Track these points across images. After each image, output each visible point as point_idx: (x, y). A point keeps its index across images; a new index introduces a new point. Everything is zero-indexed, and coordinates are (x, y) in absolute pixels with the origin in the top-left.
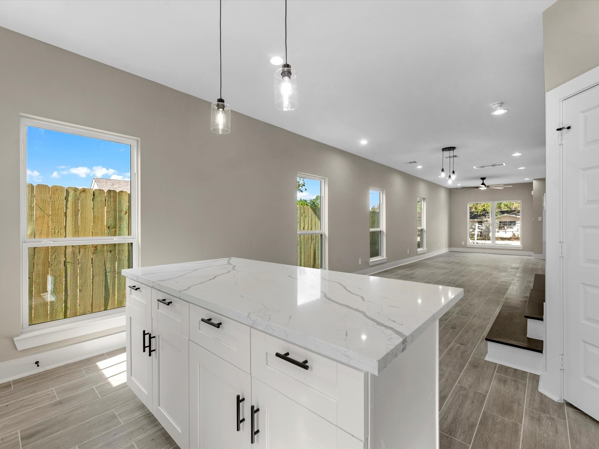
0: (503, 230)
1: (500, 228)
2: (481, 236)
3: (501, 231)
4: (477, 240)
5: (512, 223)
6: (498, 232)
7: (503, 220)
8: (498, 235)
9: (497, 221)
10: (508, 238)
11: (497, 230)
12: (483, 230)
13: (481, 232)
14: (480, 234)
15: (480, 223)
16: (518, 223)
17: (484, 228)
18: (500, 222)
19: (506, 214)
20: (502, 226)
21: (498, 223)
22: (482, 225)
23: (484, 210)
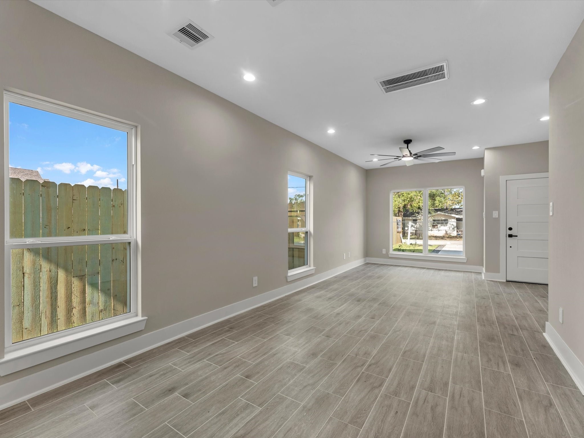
0: (436, 228)
1: (434, 226)
2: (415, 235)
3: (434, 229)
4: (411, 239)
5: (445, 222)
6: (431, 230)
7: (436, 219)
8: (430, 233)
9: (431, 219)
10: (441, 237)
11: (430, 228)
12: (418, 228)
13: (416, 231)
14: (415, 232)
15: (415, 221)
16: (450, 221)
17: (418, 226)
18: (434, 220)
19: (439, 213)
20: (435, 224)
21: (432, 221)
22: (416, 223)
23: (419, 208)
